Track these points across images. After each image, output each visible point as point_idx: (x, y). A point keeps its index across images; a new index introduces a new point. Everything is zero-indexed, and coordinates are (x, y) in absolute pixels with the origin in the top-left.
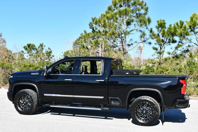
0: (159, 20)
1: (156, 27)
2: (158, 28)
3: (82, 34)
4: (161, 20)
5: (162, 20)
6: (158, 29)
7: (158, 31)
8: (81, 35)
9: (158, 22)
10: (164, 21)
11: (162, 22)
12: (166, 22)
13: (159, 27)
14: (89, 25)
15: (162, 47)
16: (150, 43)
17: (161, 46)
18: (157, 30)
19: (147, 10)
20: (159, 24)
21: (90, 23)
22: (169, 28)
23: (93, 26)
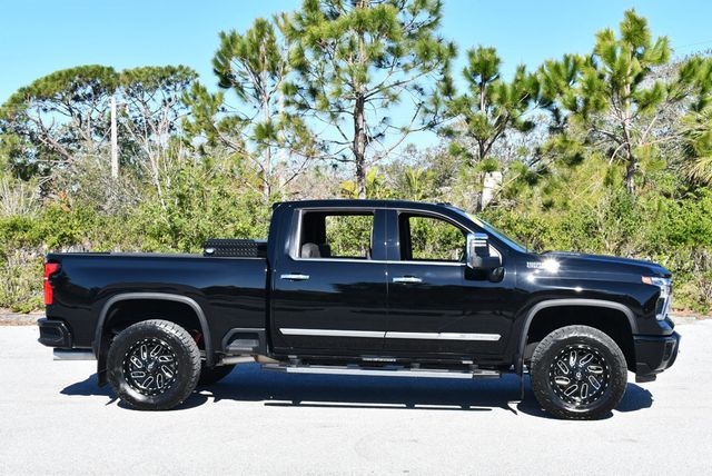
0: (477, 48)
1: (465, 72)
2: (469, 76)
4: (480, 49)
5: (485, 47)
6: (472, 81)
7: (471, 86)
9: (471, 55)
10: (492, 51)
11: (488, 57)
12: (499, 55)
13: (475, 74)
15: (486, 147)
16: (449, 133)
17: (484, 140)
18: (469, 84)
19: (435, 12)
20: (477, 65)
21: (219, 54)
22: (517, 81)
23: (227, 64)
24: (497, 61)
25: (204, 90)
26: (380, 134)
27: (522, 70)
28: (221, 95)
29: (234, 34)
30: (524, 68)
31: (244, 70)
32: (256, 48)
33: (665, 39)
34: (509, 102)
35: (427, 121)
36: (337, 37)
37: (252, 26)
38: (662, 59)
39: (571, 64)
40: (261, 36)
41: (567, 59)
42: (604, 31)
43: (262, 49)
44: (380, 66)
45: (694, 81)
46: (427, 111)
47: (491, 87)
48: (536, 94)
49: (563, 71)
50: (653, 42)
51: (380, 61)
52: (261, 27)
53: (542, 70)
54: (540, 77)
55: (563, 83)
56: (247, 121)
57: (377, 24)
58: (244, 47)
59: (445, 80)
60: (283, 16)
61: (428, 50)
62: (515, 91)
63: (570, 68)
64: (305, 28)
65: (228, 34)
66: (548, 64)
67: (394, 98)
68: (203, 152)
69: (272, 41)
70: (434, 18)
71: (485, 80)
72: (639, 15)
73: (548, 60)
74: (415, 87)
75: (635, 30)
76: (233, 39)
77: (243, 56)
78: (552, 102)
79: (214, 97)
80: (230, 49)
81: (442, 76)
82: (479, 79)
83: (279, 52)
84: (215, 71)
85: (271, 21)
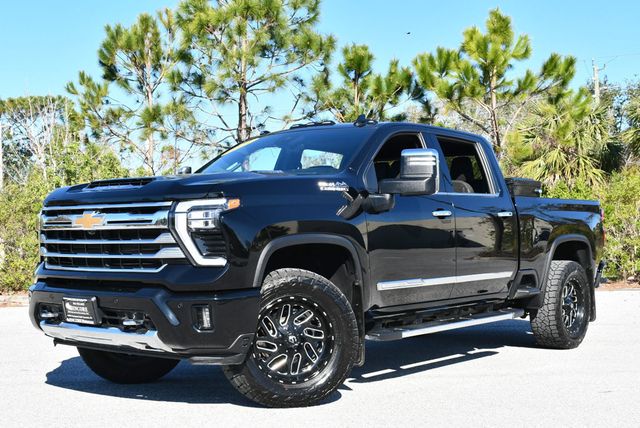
0: (351, 45)
1: (340, 68)
2: (345, 71)
3: (73, 87)
4: (354, 46)
6: (347, 76)
7: (345, 81)
8: (68, 89)
9: (346, 52)
10: (365, 48)
11: (362, 53)
12: (371, 51)
13: (349, 69)
14: (101, 52)
18: (342, 78)
19: (313, 9)
20: (351, 60)
21: (105, 46)
22: (391, 74)
23: (112, 55)
24: (370, 57)
25: (90, 80)
26: (261, 125)
27: (395, 64)
28: (106, 86)
29: (119, 27)
30: (397, 63)
31: (129, 62)
32: (141, 40)
33: (525, 38)
34: (385, 93)
35: (307, 111)
36: (225, 22)
37: (136, 22)
38: (526, 55)
39: (445, 56)
40: (146, 30)
41: (440, 52)
42: (470, 29)
43: (147, 42)
44: (263, 55)
45: (555, 74)
46: (308, 99)
47: (365, 81)
48: (409, 87)
49: (437, 63)
50: (515, 40)
51: (264, 50)
52: (145, 21)
53: (415, 63)
54: (413, 70)
55: (436, 74)
56: (130, 114)
57: (264, 12)
58: (129, 38)
59: (325, 70)
60: (167, 12)
61: (310, 40)
62: (389, 83)
63: (444, 60)
64: (191, 17)
65: (113, 28)
66: (422, 58)
67: (281, 83)
68: (87, 141)
69: (156, 34)
70: (312, 15)
71: (359, 75)
72: (504, 14)
73: (421, 54)
74: (295, 79)
75: (501, 27)
76: (118, 32)
77: (128, 47)
78: (423, 95)
79: (99, 87)
80: (115, 41)
81: (323, 67)
82: (352, 75)
83: (163, 47)
84: (100, 62)
85: (154, 17)
